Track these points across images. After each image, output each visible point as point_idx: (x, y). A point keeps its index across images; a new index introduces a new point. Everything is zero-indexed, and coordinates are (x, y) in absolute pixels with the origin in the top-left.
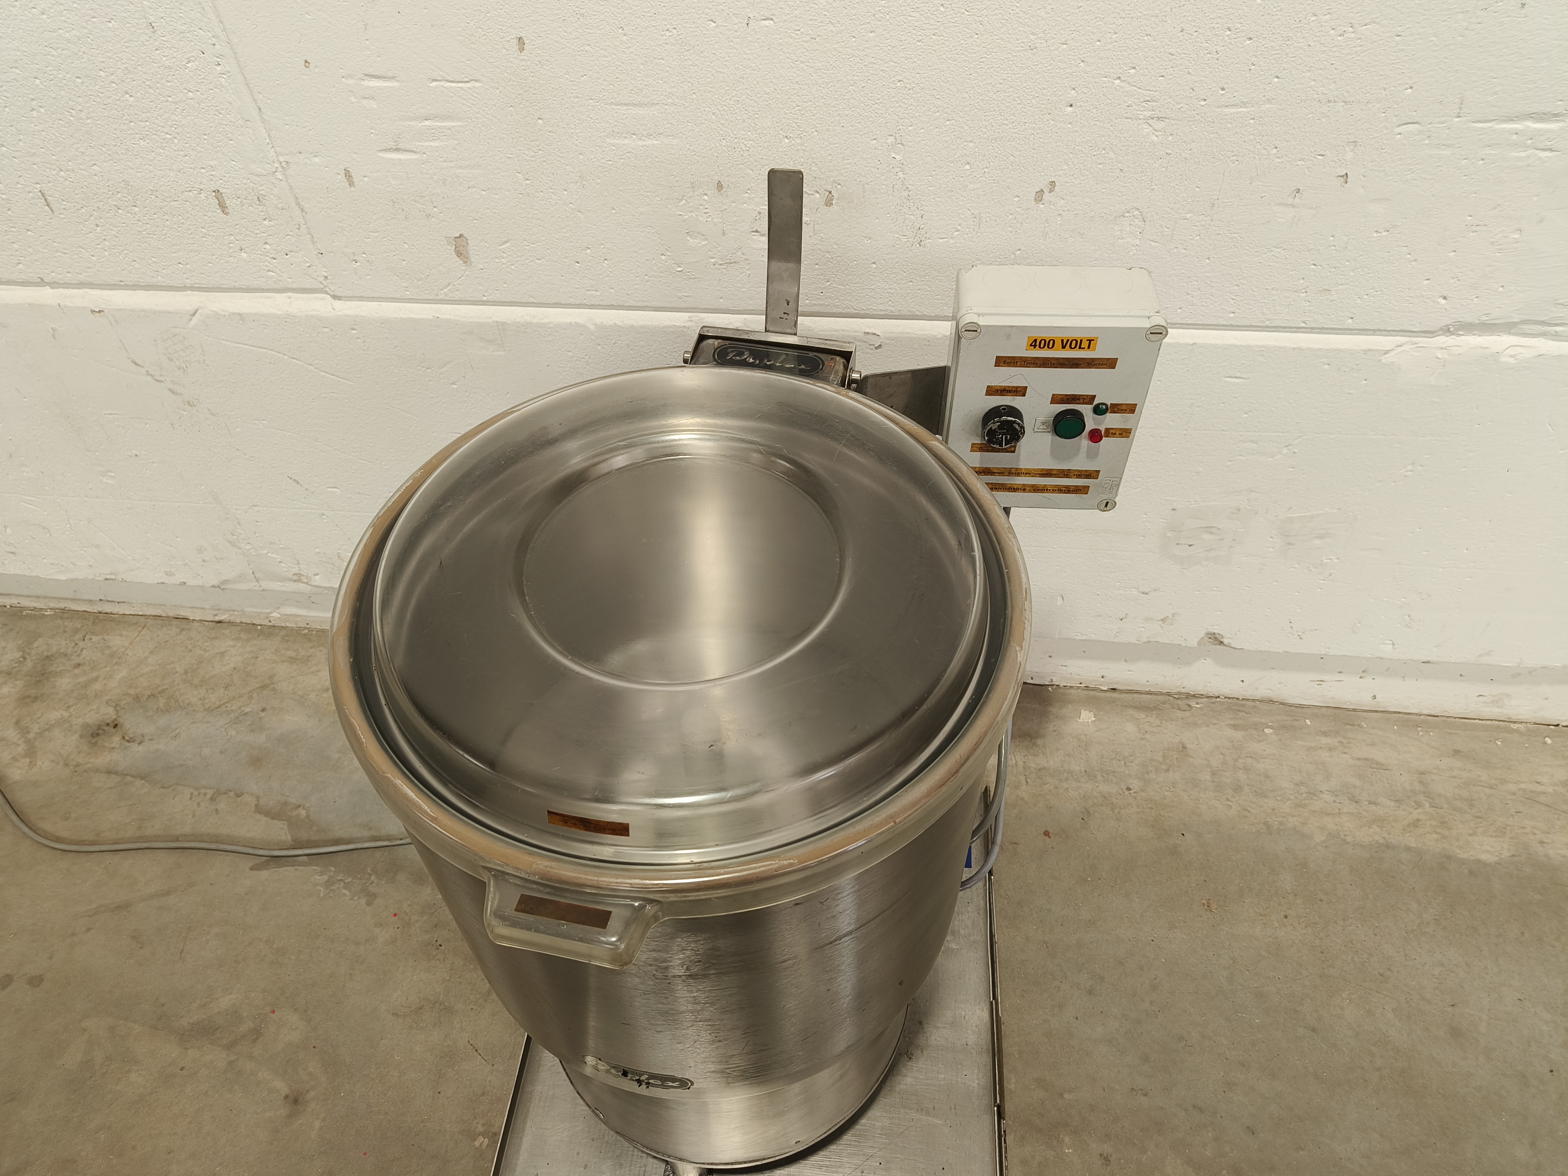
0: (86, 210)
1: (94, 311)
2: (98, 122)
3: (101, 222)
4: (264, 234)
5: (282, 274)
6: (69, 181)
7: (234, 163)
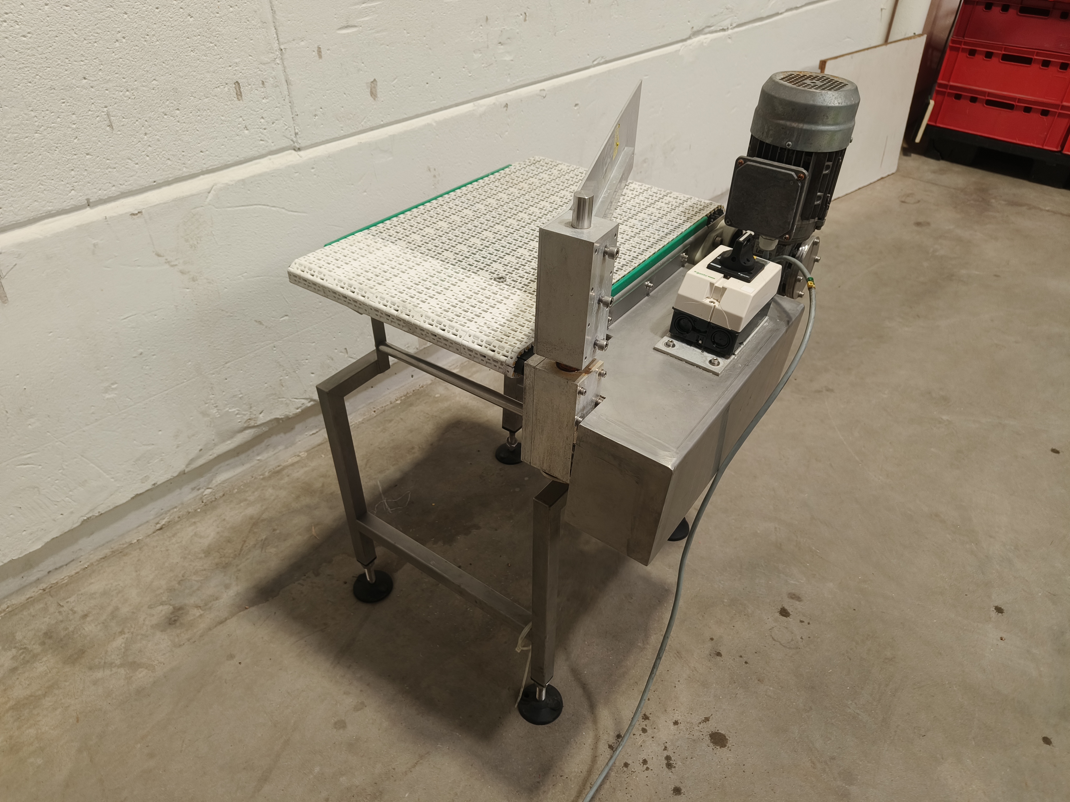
0: (140, 122)
1: (133, 214)
2: (164, 42)
3: (150, 130)
4: (261, 111)
5: (269, 141)
6: (132, 99)
7: (250, 57)
